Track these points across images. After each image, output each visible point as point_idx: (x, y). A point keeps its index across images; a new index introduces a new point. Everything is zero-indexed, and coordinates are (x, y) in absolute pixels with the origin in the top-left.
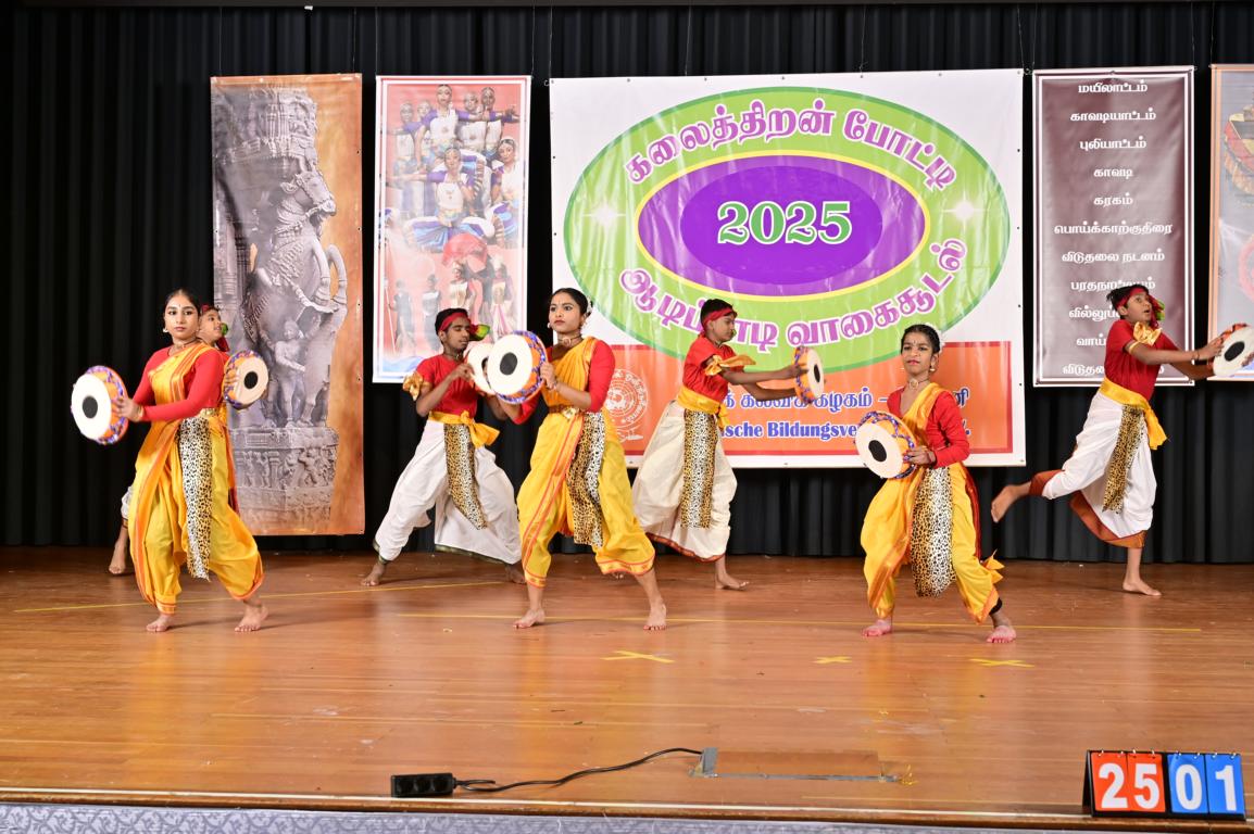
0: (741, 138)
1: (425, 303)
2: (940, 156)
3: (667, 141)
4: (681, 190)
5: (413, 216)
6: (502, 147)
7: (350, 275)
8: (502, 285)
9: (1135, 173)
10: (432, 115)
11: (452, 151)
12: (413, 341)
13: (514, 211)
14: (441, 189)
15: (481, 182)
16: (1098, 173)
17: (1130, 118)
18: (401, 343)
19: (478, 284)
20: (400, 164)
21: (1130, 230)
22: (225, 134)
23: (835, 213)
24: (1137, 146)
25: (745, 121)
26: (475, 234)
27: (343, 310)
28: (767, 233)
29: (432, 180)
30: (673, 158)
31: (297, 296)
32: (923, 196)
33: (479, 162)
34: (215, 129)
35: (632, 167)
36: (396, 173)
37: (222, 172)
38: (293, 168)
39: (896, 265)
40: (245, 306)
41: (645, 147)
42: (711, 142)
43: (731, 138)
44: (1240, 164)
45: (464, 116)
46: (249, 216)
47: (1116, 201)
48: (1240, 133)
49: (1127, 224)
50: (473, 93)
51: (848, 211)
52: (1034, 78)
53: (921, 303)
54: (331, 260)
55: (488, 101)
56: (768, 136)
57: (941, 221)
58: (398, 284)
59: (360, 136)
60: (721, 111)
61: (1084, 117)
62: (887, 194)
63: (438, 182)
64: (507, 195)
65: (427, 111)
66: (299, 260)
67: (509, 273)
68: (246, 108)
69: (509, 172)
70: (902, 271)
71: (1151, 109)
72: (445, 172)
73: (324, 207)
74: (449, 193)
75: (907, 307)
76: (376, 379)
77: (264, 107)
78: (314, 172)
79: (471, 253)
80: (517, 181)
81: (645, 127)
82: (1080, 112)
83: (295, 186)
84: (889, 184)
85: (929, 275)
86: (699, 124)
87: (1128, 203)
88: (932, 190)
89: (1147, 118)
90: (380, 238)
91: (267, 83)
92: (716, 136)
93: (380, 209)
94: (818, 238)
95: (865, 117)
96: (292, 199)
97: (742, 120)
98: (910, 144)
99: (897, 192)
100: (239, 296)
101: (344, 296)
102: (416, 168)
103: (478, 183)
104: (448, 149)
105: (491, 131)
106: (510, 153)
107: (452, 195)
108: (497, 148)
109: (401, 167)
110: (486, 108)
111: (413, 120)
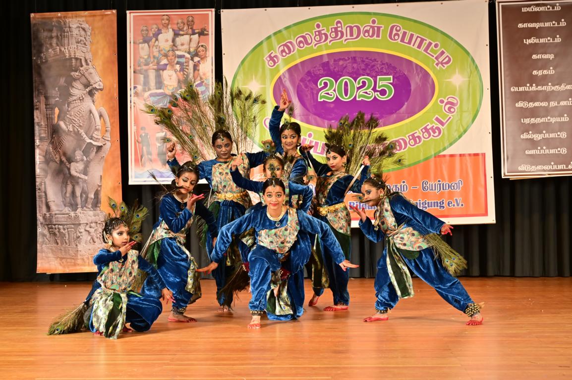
0: (330, 41)
1: (157, 139)
2: (443, 49)
3: (289, 44)
4: (297, 71)
5: (149, 89)
6: (199, 49)
7: (112, 124)
9: (554, 56)
10: (159, 32)
11: (171, 53)
12: (151, 161)
13: (207, 86)
14: (165, 74)
15: (188, 69)
16: (534, 57)
17: (552, 25)
18: (145, 162)
20: (142, 60)
21: (554, 88)
22: (40, 45)
23: (385, 83)
24: (556, 41)
25: (332, 32)
27: (109, 144)
28: (346, 95)
29: (160, 69)
30: (292, 53)
31: (82, 137)
32: (434, 73)
34: (34, 43)
35: (268, 59)
36: (140, 66)
37: (39, 67)
38: (78, 64)
39: (419, 111)
40: (52, 143)
42: (313, 44)
43: (324, 41)
45: (177, 32)
46: (54, 92)
47: (545, 72)
49: (551, 85)
50: (182, 19)
51: (392, 81)
52: (497, 4)
53: (434, 132)
54: (101, 116)
55: (190, 23)
56: (345, 40)
57: (445, 86)
58: (142, 129)
59: (116, 45)
60: (318, 26)
61: (525, 25)
62: (414, 72)
63: (163, 70)
64: (202, 76)
65: (156, 30)
66: (82, 116)
68: (51, 31)
69: (204, 63)
70: (423, 114)
71: (563, 20)
72: (167, 64)
73: (96, 86)
74: (170, 76)
75: (426, 135)
76: (131, 183)
77: (61, 30)
78: (90, 66)
80: (208, 67)
81: (277, 35)
82: (523, 22)
83: (80, 74)
84: (414, 66)
85: (438, 117)
86: (306, 34)
87: (552, 73)
88: (438, 68)
89: (561, 25)
90: (131, 102)
91: (63, 16)
92: (316, 41)
93: (131, 86)
94: (375, 97)
95: (400, 28)
96: (78, 81)
97: (330, 31)
98: (425, 43)
99: (419, 70)
100: (48, 137)
101: (110, 136)
102: (150, 63)
103: (186, 70)
104: (169, 51)
105: (193, 40)
106: (203, 53)
107: (172, 77)
108: (196, 50)
109: (142, 62)
110: (190, 27)
111: (148, 35)
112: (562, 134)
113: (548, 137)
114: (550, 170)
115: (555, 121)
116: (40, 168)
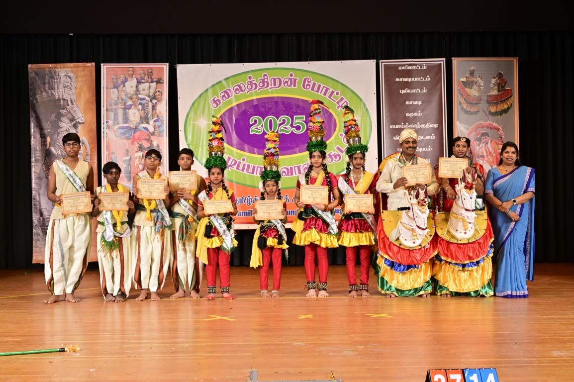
0: (259, 89)
1: (124, 161)
2: (342, 96)
3: (228, 91)
4: (234, 112)
5: (118, 124)
6: (156, 94)
7: (91, 149)
9: (422, 103)
10: (126, 80)
11: (135, 96)
13: (162, 121)
14: (130, 112)
15: (148, 109)
16: (407, 103)
17: (420, 80)
20: (113, 101)
21: (421, 126)
22: (35, 89)
23: (299, 121)
24: (423, 91)
25: (260, 82)
26: (146, 131)
29: (127, 108)
30: (230, 98)
34: (30, 87)
35: (213, 102)
36: (111, 105)
37: (34, 105)
38: (65, 104)
40: (45, 163)
41: (218, 94)
42: (246, 91)
43: (255, 89)
44: (465, 99)
45: (140, 80)
46: (47, 125)
47: (415, 114)
49: (419, 124)
50: (143, 71)
51: (304, 120)
52: (380, 63)
53: (336, 158)
55: (150, 74)
56: (270, 88)
58: (112, 153)
59: (95, 90)
60: (250, 78)
61: (401, 80)
63: (129, 109)
64: (159, 114)
65: (124, 78)
67: (161, 148)
68: (44, 78)
69: (160, 104)
71: (428, 76)
72: (131, 105)
73: (79, 120)
74: (134, 114)
77: (52, 77)
78: (75, 105)
80: (163, 108)
81: (218, 85)
82: (399, 77)
83: (67, 112)
85: (339, 147)
86: (241, 84)
87: (420, 115)
88: (339, 110)
89: (426, 80)
90: (104, 133)
91: (53, 67)
92: (248, 89)
93: (104, 121)
94: (292, 131)
95: (311, 80)
96: (65, 117)
98: (330, 91)
99: (325, 111)
100: (42, 159)
101: (89, 159)
102: (119, 103)
104: (133, 95)
105: (152, 87)
106: (160, 96)
108: (154, 94)
109: (112, 103)
110: (149, 77)
111: (118, 82)
115: (422, 150)
116: (35, 183)
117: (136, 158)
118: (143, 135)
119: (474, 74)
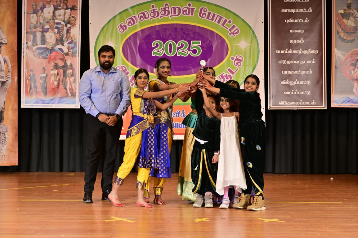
0: (161, 17)
1: (41, 78)
2: (234, 24)
3: (133, 18)
4: (138, 36)
5: (36, 45)
6: (71, 19)
7: (12, 67)
8: (71, 71)
9: (304, 31)
10: (44, 7)
11: (52, 21)
12: (37, 92)
13: (75, 44)
14: (48, 35)
15: (63, 32)
16: (291, 31)
17: (303, 11)
18: (32, 93)
19: (61, 71)
20: (32, 25)
21: (305, 52)
23: (196, 45)
24: (305, 21)
25: (162, 11)
26: (60, 52)
27: (10, 81)
28: (170, 52)
29: (44, 31)
30: (135, 24)
32: (228, 39)
33: (62, 25)
35: (120, 27)
36: (30, 28)
39: (218, 64)
42: (149, 18)
43: (157, 17)
44: (342, 29)
45: (56, 7)
47: (298, 41)
48: (342, 17)
49: (302, 50)
51: (200, 44)
54: (5, 61)
55: (65, 2)
56: (171, 16)
57: (234, 48)
58: (31, 71)
59: (16, 14)
60: (153, 6)
61: (286, 11)
62: (215, 38)
63: (46, 32)
64: (72, 37)
65: (42, 5)
67: (73, 67)
69: (74, 28)
70: (220, 67)
71: (310, 8)
72: (49, 28)
73: (3, 42)
74: (51, 36)
75: (222, 80)
76: (22, 107)
79: (59, 59)
80: (76, 32)
81: (125, 12)
82: (285, 9)
84: (215, 35)
85: (230, 68)
86: (145, 12)
87: (302, 42)
88: (231, 37)
89: (309, 11)
90: (24, 53)
92: (152, 16)
93: (24, 42)
94: (189, 54)
95: (207, 10)
97: (161, 10)
98: (223, 20)
99: (218, 37)
101: (11, 75)
102: (38, 27)
103: (62, 33)
104: (50, 19)
105: (66, 13)
106: (74, 21)
107: (52, 37)
108: (69, 19)
109: (32, 26)
110: (65, 4)
111: (37, 9)
112: (308, 82)
113: (299, 83)
114: (299, 105)
115: (303, 73)
117: (52, 75)
118: (59, 55)
119: (351, 7)
